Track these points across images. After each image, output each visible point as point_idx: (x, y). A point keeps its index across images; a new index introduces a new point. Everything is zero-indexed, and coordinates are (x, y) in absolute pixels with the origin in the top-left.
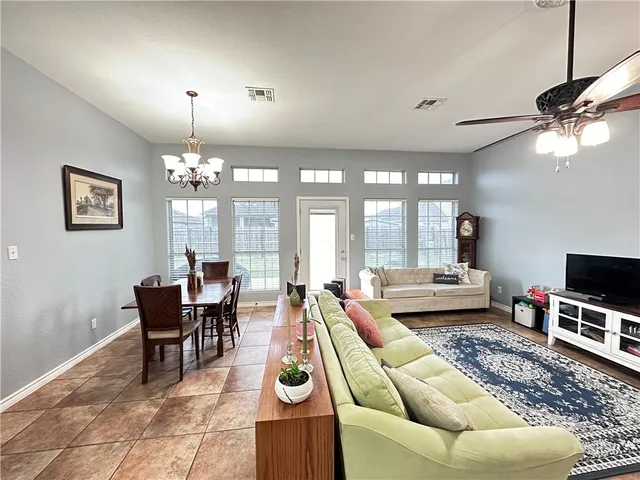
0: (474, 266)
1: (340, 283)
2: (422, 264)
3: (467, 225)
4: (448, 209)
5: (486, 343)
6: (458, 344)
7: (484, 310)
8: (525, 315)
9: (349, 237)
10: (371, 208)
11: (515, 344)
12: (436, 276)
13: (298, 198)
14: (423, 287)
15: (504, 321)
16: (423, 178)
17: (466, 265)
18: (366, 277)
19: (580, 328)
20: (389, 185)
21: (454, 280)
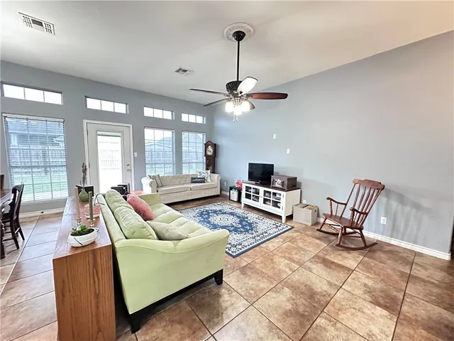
0: (213, 172)
1: (124, 186)
2: (185, 172)
3: (210, 149)
4: (200, 138)
5: (215, 212)
6: (201, 214)
7: (217, 196)
8: (234, 195)
9: (133, 155)
10: (149, 134)
11: (228, 210)
12: (192, 179)
13: (85, 121)
14: (184, 186)
15: (226, 200)
16: (185, 117)
17: (209, 171)
18: (146, 181)
19: (252, 197)
20: (163, 120)
21: (203, 180)
